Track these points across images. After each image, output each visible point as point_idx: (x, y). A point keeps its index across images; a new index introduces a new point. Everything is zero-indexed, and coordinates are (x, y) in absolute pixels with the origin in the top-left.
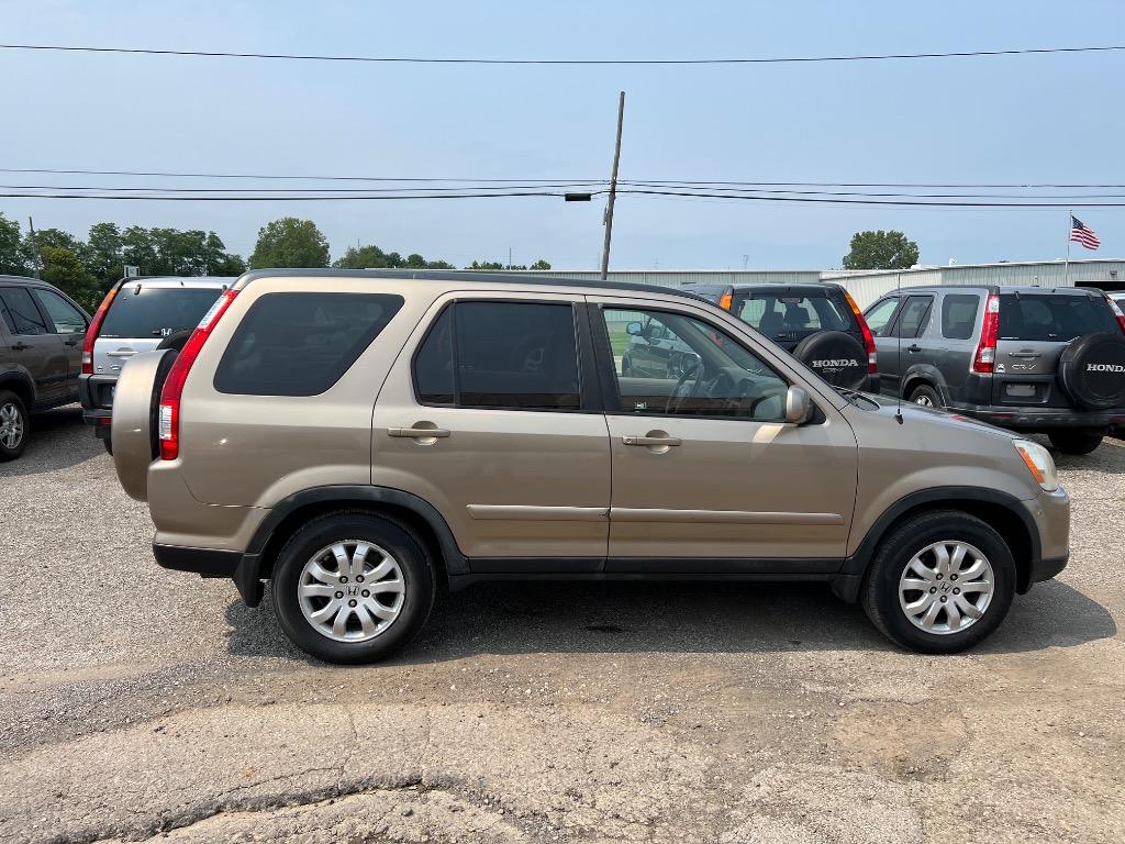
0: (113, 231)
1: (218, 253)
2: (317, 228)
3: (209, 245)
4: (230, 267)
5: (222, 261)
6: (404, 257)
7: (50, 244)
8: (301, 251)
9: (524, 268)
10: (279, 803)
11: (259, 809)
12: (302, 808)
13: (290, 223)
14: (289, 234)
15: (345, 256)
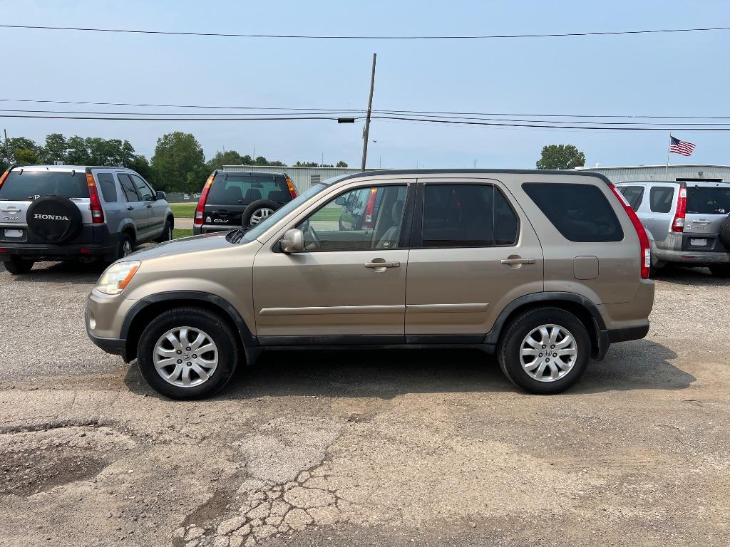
0: (62, 139)
1: (130, 154)
2: (196, 139)
3: (124, 149)
4: (137, 164)
5: (133, 160)
6: (254, 158)
7: (20, 147)
8: (184, 154)
9: (332, 166)
10: (17, 430)
11: (6, 433)
12: (29, 433)
13: (177, 135)
14: (177, 142)
15: (215, 157)
